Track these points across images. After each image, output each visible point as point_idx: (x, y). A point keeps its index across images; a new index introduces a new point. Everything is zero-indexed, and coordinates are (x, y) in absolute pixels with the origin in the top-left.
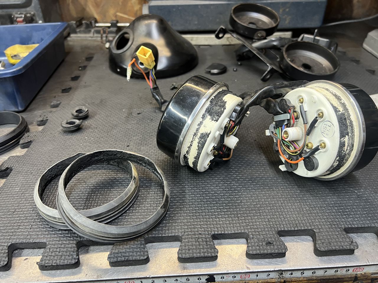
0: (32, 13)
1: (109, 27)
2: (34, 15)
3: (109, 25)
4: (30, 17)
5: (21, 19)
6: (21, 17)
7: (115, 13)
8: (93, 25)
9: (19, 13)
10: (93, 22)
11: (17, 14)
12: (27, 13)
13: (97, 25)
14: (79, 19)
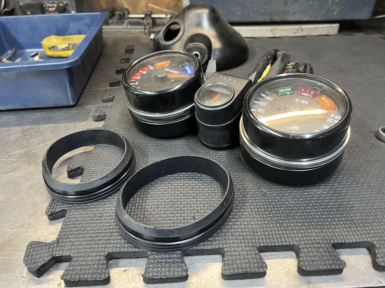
0: (65, 2)
1: (143, 19)
2: (67, 5)
3: (143, 16)
4: (62, 7)
5: (54, 9)
6: (53, 7)
7: (147, 4)
8: (127, 17)
9: (51, 2)
10: (126, 13)
11: (49, 3)
12: (60, 3)
13: (130, 16)
14: (111, 10)
